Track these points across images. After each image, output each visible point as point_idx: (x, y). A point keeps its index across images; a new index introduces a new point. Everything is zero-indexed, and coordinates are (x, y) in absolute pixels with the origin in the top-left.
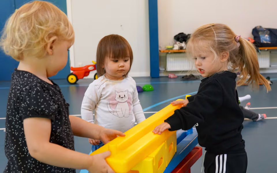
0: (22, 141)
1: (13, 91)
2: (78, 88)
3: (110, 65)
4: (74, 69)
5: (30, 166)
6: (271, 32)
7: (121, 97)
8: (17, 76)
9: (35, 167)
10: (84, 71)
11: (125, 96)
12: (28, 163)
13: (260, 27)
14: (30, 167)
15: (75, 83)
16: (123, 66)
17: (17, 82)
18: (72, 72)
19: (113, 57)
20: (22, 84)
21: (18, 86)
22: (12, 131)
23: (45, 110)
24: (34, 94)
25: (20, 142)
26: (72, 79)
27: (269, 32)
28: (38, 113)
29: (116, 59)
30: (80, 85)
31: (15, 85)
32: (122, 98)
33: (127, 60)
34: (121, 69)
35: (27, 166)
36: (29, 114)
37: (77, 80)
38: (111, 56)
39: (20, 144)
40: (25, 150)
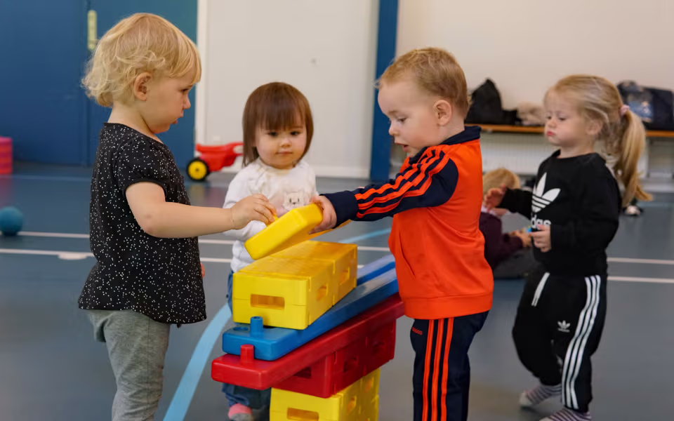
0: (121, 229)
1: (106, 154)
2: (208, 190)
3: (265, 143)
4: (202, 149)
5: (135, 265)
6: (657, 97)
7: (293, 201)
8: (109, 131)
9: (142, 267)
10: (224, 155)
11: (299, 200)
12: (132, 260)
13: (632, 84)
14: (135, 267)
15: (203, 180)
16: (288, 146)
17: (109, 140)
18: (197, 154)
19: (267, 129)
20: (118, 141)
21: (112, 145)
22: (106, 214)
23: (153, 169)
24: (137, 149)
25: (118, 229)
26: (197, 169)
27: (649, 96)
28: (142, 174)
29: (273, 131)
30: (214, 185)
31: (108, 145)
32: (294, 203)
33: (299, 133)
34: (283, 150)
35: (130, 265)
36: (131, 178)
37: (208, 172)
38: (264, 124)
39: (119, 232)
40: (126, 242)
